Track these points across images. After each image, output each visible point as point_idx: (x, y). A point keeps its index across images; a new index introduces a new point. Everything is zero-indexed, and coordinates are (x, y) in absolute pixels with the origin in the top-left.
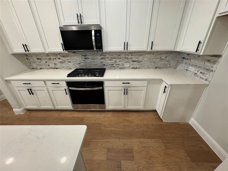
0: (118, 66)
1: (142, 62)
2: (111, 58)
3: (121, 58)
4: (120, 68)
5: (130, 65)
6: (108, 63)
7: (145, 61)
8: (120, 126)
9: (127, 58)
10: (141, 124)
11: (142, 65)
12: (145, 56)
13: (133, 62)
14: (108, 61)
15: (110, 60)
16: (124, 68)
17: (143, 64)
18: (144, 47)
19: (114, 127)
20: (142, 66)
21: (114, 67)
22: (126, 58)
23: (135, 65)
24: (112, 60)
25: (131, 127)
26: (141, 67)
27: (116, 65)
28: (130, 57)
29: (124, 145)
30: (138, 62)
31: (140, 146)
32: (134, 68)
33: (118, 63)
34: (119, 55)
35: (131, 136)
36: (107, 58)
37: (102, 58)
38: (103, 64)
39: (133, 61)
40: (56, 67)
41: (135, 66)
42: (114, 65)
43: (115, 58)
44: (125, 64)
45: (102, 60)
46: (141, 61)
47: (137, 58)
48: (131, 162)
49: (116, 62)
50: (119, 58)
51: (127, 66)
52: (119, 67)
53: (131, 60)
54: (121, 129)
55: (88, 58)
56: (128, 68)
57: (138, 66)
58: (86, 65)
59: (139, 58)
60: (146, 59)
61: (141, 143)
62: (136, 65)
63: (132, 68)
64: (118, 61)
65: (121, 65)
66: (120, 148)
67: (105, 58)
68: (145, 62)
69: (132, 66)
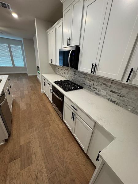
0: (94, 89)
1: (125, 98)
2: (91, 79)
3: (99, 82)
4: (96, 93)
5: (107, 95)
6: (87, 83)
7: (131, 98)
8: (54, 141)
9: (106, 85)
10: (66, 162)
11: (123, 101)
12: (132, 91)
13: (111, 93)
14: (88, 82)
15: (89, 81)
16: (99, 95)
17: (126, 101)
18: (117, 75)
19: (50, 136)
20: (124, 103)
21: (90, 89)
22: (104, 84)
23: (113, 97)
24: (91, 81)
25: (57, 152)
26: (122, 104)
27: (93, 88)
28: (109, 84)
29: (35, 153)
30: (119, 95)
31: (36, 172)
32: (111, 101)
33: (95, 87)
34: (98, 78)
35: (46, 156)
36: (88, 78)
37: (84, 77)
38: (84, 82)
39: (111, 91)
40: (63, 75)
41: (114, 99)
42: (91, 88)
43: (93, 80)
44: (102, 90)
45: (84, 79)
46: (123, 96)
47: (119, 89)
48: (19, 168)
49: (94, 84)
50: (97, 82)
51: (103, 93)
52: (95, 91)
53: (109, 88)
54: (51, 143)
55: (76, 74)
56: (104, 97)
57: (117, 101)
58: (74, 79)
59: (122, 91)
60: (133, 96)
61: (41, 171)
62: (115, 97)
63: (108, 99)
64: (96, 84)
65: (97, 90)
66: (32, 151)
67: (86, 78)
68: (130, 100)
69: (109, 97)
